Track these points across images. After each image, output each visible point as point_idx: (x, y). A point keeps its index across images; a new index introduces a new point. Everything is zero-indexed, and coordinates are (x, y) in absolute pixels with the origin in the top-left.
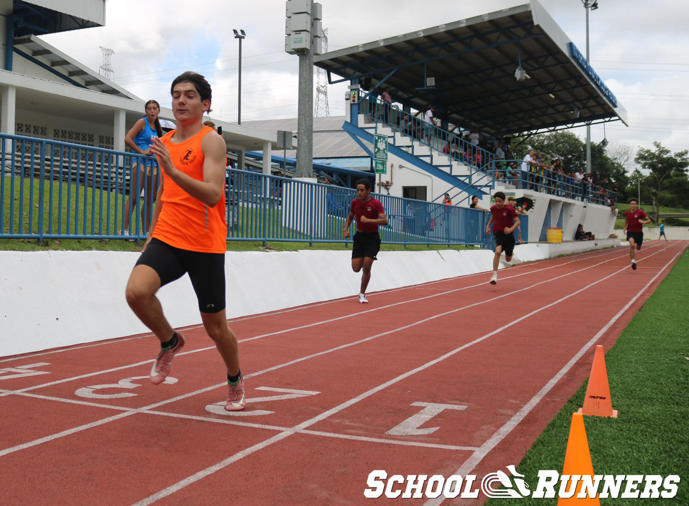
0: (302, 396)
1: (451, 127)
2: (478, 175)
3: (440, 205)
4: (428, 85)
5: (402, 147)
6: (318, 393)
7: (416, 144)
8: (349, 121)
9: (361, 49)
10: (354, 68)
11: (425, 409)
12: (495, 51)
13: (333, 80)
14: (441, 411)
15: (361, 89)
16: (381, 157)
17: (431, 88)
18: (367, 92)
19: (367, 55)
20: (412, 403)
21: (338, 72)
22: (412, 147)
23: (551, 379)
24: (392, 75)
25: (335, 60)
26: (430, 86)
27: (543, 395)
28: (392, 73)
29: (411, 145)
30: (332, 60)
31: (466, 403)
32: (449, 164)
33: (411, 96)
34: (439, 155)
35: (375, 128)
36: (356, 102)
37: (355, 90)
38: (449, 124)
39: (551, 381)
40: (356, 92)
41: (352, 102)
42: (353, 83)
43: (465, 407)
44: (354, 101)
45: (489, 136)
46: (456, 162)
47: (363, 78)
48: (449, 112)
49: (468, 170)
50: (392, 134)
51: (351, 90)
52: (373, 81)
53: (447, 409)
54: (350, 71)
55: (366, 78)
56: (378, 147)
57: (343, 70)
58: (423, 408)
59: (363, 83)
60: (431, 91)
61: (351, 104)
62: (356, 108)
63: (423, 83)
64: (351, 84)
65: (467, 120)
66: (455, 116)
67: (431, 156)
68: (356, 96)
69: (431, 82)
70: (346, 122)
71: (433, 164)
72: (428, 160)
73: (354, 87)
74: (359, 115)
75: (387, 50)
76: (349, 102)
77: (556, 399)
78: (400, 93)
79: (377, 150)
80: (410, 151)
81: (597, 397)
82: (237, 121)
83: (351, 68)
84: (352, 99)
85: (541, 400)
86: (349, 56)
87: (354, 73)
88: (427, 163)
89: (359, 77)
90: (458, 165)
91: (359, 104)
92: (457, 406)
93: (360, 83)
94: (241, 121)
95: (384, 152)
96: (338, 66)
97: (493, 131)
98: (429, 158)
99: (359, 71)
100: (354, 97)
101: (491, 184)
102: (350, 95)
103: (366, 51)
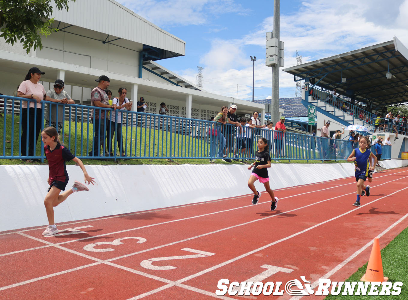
0: (203, 256)
1: (356, 102)
2: (367, 125)
3: (346, 141)
4: (342, 81)
5: (330, 111)
6: (214, 254)
7: (337, 110)
8: (304, 99)
9: (310, 65)
10: (307, 74)
11: (267, 271)
12: (377, 64)
13: (296, 80)
14: (275, 273)
15: (310, 84)
16: (312, 117)
17: (344, 83)
18: (313, 85)
19: (313, 67)
20: (262, 265)
21: (299, 75)
22: (335, 111)
23: (358, 250)
24: (325, 77)
25: (297, 70)
26: (343, 82)
27: (346, 263)
28: (325, 76)
29: (334, 110)
30: (295, 70)
31: (295, 267)
32: (352, 120)
33: (336, 87)
34: (348, 116)
35: (317, 102)
36: (308, 90)
37: (307, 84)
38: (355, 101)
39: (357, 251)
40: (308, 85)
41: (306, 90)
42: (306, 80)
43: (292, 270)
44: (306, 89)
45: (375, 106)
46: (356, 119)
47: (311, 78)
48: (355, 95)
49: (362, 123)
50: (325, 106)
51: (305, 84)
52: (316, 80)
53: (280, 272)
54: (304, 75)
55: (313, 78)
56: (310, 112)
57: (302, 75)
58: (266, 269)
59: (311, 81)
60: (345, 84)
61: (305, 91)
62: (307, 93)
63: (340, 81)
64: (305, 81)
65: (365, 99)
66: (358, 96)
67: (344, 116)
68: (308, 87)
69: (344, 80)
70: (303, 100)
71: (345, 120)
72: (342, 118)
73: (307, 83)
74: (309, 96)
75: (322, 65)
76: (304, 90)
77: (352, 267)
78: (330, 86)
79: (309, 113)
80: (333, 113)
81: (373, 270)
82: (252, 100)
83: (305, 74)
84: (306, 88)
85: (342, 267)
86: (304, 68)
87: (307, 76)
88: (342, 120)
89: (309, 78)
90: (357, 120)
91: (309, 91)
92: (287, 269)
93: (310, 81)
94: (254, 100)
95: (313, 114)
96: (298, 73)
97: (378, 104)
98: (343, 117)
99: (309, 75)
100: (307, 88)
101: (373, 130)
102: (305, 87)
103: (312, 65)
